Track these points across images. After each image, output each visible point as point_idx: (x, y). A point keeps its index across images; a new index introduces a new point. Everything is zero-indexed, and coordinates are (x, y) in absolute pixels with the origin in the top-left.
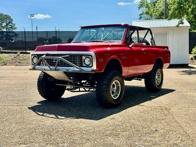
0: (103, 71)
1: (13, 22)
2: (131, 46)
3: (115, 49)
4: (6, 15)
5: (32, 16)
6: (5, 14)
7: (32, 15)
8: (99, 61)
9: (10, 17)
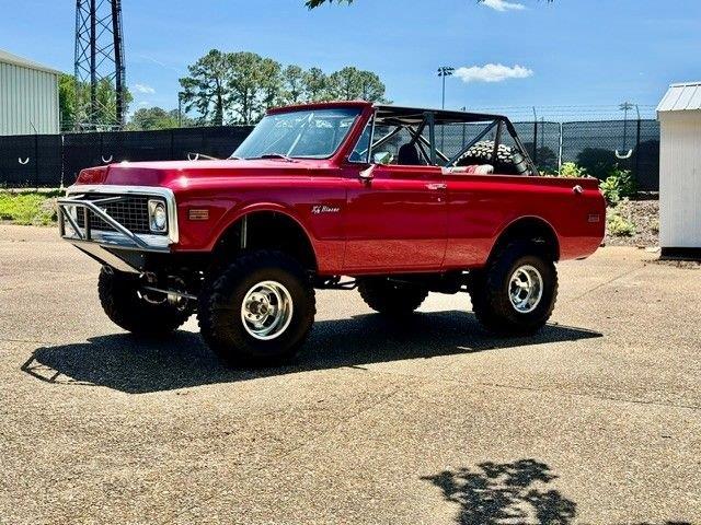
0: (209, 248)
1: (384, 97)
2: (366, 173)
3: (278, 181)
4: (363, 74)
5: (445, 74)
6: (360, 69)
7: (446, 72)
8: (193, 217)
9: (377, 79)
